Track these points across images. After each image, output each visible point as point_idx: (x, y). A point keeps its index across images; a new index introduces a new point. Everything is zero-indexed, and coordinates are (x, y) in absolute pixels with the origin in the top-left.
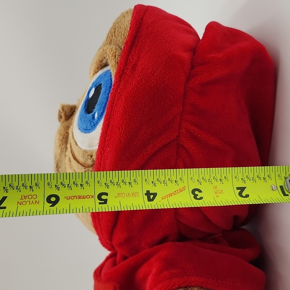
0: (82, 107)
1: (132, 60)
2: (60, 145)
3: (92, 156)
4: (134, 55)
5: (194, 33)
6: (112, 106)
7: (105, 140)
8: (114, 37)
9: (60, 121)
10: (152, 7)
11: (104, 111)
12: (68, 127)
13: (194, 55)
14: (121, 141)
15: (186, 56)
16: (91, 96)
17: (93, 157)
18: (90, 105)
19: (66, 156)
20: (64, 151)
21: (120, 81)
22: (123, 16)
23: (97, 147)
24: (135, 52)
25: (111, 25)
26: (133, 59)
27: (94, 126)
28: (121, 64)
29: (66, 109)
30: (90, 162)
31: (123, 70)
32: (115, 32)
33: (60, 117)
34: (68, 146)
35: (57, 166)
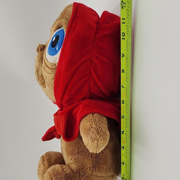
0: (50, 45)
1: (73, 26)
2: (39, 62)
3: (55, 65)
4: (74, 24)
5: (97, 15)
6: (65, 44)
7: (62, 58)
8: (64, 16)
9: (38, 51)
10: (81, 4)
11: (61, 46)
12: (43, 54)
13: (98, 25)
15: (95, 25)
16: (53, 40)
18: (53, 44)
19: (42, 66)
20: (41, 64)
21: (68, 34)
22: (69, 7)
23: (58, 61)
25: (63, 10)
27: (56, 53)
28: (69, 27)
29: (41, 46)
30: (54, 67)
31: (70, 30)
32: (65, 13)
33: (38, 50)
34: (43, 62)
35: (37, 71)
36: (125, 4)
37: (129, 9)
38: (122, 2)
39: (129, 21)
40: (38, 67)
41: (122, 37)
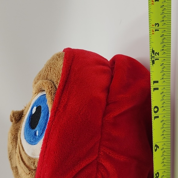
0: (27, 120)
1: (64, 101)
2: (12, 142)
3: (34, 163)
4: (65, 97)
7: (44, 157)
8: (50, 73)
14: (56, 162)
16: (33, 112)
17: (35, 165)
20: (15, 148)
21: (55, 116)
22: (57, 58)
24: (66, 94)
26: (64, 99)
29: (16, 115)
30: (33, 168)
32: (51, 69)
35: (10, 157)
36: (158, 54)
37: (165, 63)
38: (153, 51)
39: (165, 84)
40: (11, 150)
41: (153, 115)
